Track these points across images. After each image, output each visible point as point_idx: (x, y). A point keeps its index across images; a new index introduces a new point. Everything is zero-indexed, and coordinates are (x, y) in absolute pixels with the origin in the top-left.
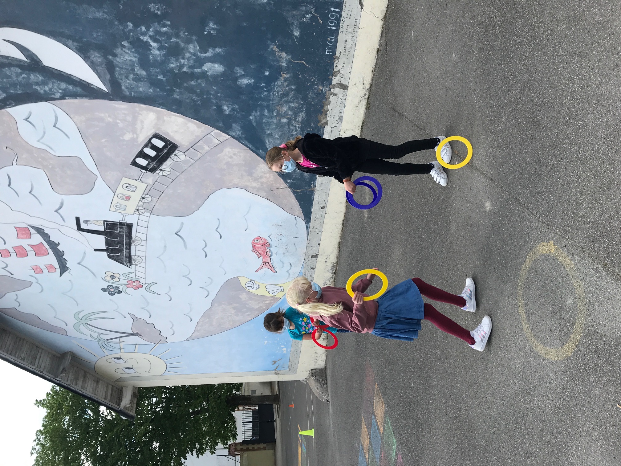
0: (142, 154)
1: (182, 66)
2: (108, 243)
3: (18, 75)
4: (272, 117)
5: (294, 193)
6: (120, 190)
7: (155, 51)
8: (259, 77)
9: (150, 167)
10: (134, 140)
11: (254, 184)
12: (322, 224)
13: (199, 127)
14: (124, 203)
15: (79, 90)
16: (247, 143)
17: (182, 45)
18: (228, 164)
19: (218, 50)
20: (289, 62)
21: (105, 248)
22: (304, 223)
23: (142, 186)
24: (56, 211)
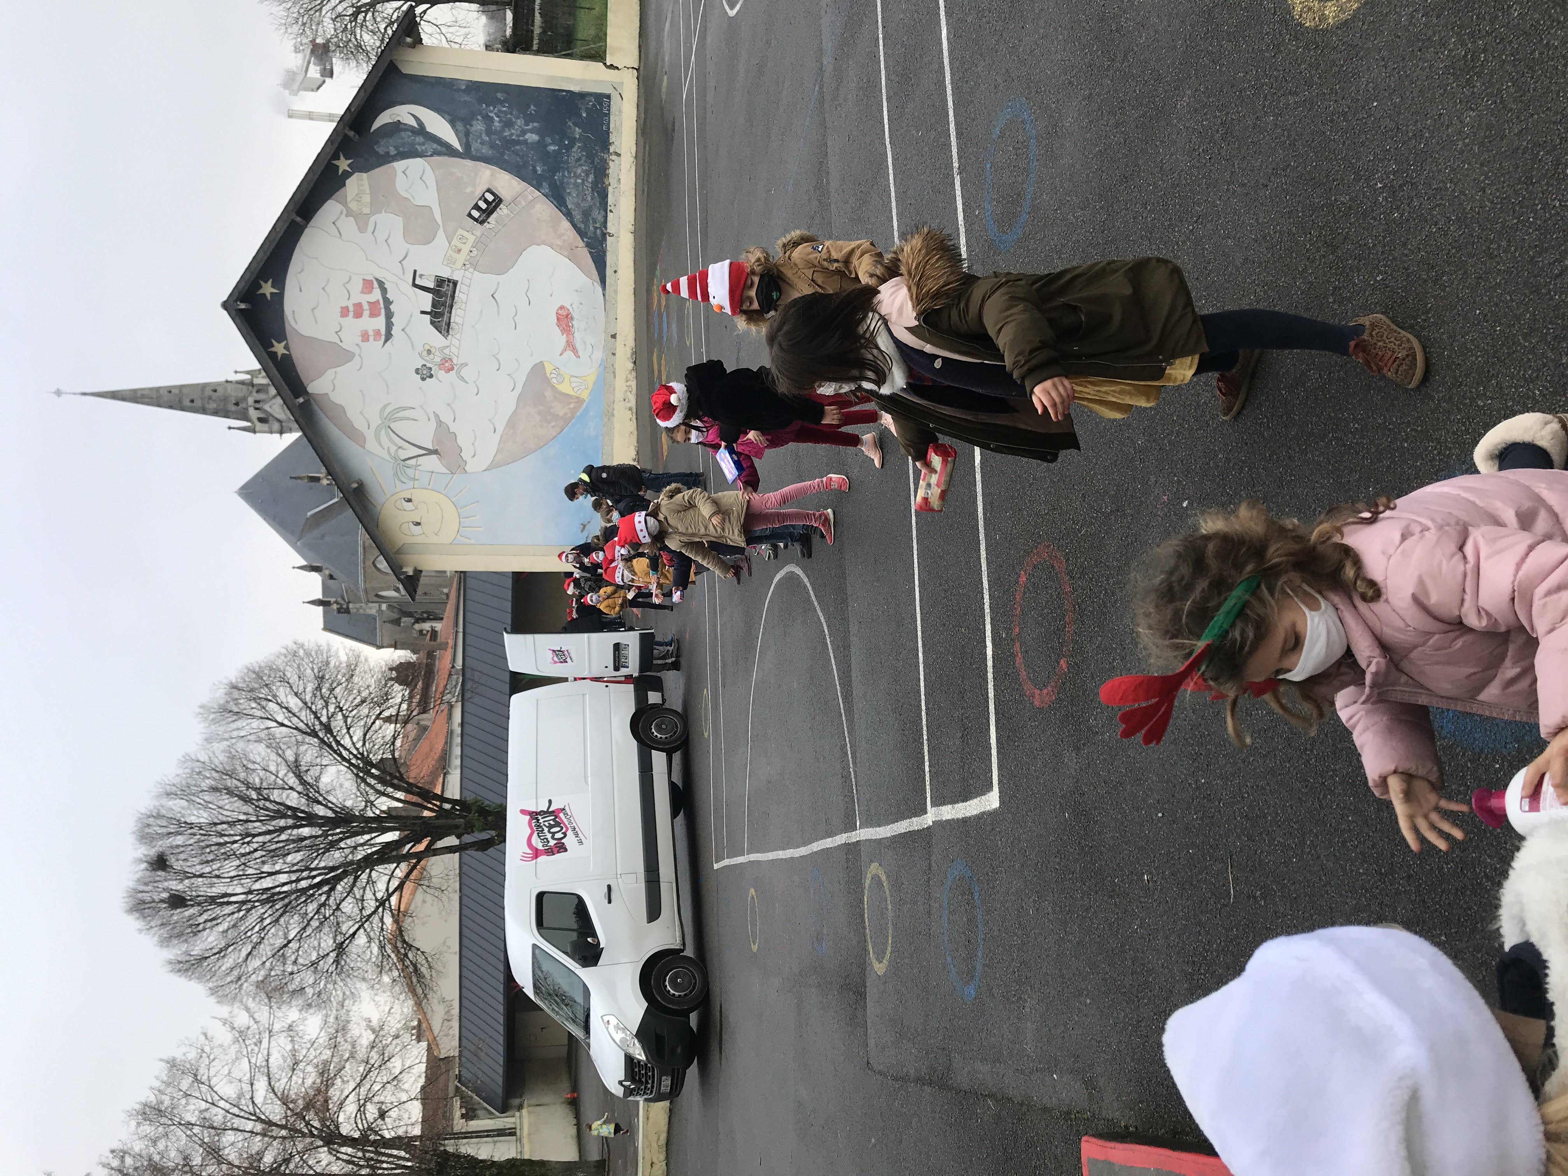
0: (477, 207)
1: (512, 134)
2: (434, 304)
3: (409, 137)
4: (570, 177)
5: (590, 253)
6: (455, 242)
7: (497, 124)
8: (562, 146)
9: (481, 219)
10: (473, 193)
11: (559, 242)
12: (616, 292)
13: (519, 184)
14: (455, 255)
15: (444, 149)
16: (552, 199)
17: (514, 119)
18: (538, 219)
19: (535, 124)
20: (580, 134)
21: (429, 310)
22: (600, 290)
23: (471, 239)
24: (400, 262)
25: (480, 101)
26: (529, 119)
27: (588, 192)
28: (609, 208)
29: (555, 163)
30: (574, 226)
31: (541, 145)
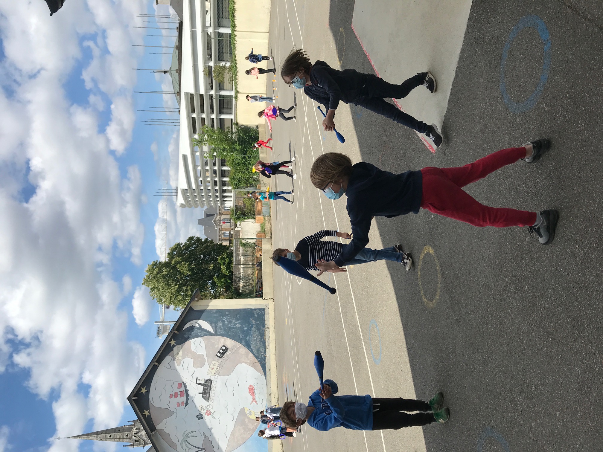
0: (219, 352)
1: (231, 326)
2: (204, 390)
3: (196, 330)
4: (252, 338)
5: (260, 364)
6: (211, 366)
7: (226, 323)
8: (248, 327)
9: (221, 356)
10: (218, 347)
11: (249, 361)
12: (270, 377)
13: (234, 342)
14: (211, 370)
15: (208, 333)
16: (246, 346)
17: (232, 320)
18: (241, 354)
19: (240, 321)
20: (255, 323)
21: (202, 392)
22: (264, 377)
23: (217, 363)
24: (192, 375)
25: (221, 316)
26: (237, 319)
27: (259, 342)
28: (266, 347)
29: (246, 333)
30: (254, 355)
31: (241, 328)
